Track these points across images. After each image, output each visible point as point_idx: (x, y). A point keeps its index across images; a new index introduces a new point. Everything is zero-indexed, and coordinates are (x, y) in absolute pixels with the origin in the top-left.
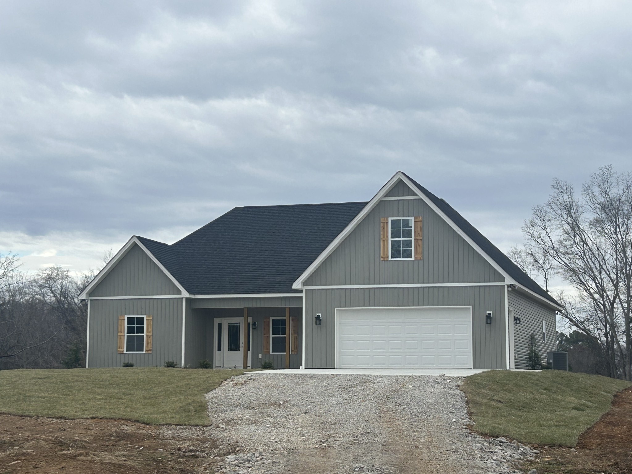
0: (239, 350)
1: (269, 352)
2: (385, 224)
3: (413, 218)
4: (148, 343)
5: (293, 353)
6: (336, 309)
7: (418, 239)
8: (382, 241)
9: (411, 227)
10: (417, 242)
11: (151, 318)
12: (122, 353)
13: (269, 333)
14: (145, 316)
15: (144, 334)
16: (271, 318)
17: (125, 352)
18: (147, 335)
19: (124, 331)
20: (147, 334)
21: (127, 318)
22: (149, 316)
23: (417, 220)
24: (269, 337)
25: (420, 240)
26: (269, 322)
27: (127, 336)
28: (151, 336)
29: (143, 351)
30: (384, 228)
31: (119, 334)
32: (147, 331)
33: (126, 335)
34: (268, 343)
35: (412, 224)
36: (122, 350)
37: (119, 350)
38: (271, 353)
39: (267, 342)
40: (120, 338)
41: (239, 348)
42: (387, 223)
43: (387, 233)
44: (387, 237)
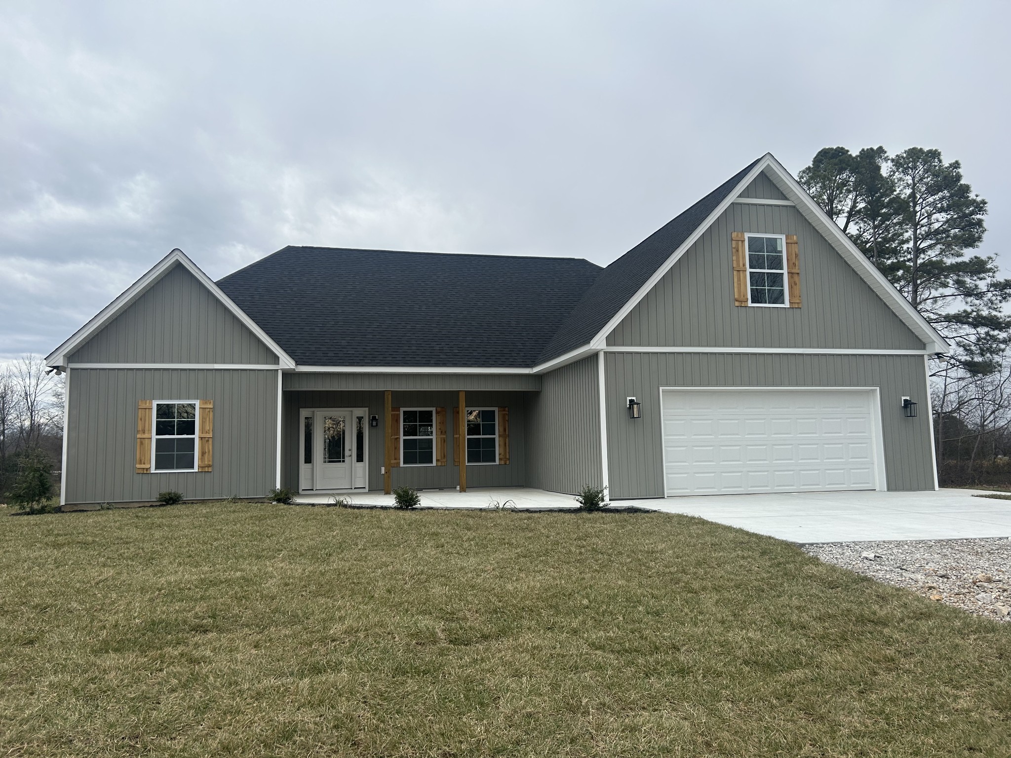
0: (343, 461)
1: (399, 463)
2: (740, 243)
3: (783, 237)
4: (203, 454)
5: (439, 464)
6: (661, 388)
7: (792, 273)
8: (735, 273)
9: (781, 252)
10: (792, 277)
11: (211, 406)
12: (146, 472)
13: (398, 433)
14: (197, 403)
15: (196, 436)
16: (402, 410)
17: (153, 471)
18: (201, 438)
19: (150, 431)
20: (203, 436)
21: (158, 405)
22: (205, 400)
23: (789, 241)
24: (398, 439)
25: (796, 275)
26: (398, 415)
27: (157, 440)
28: (211, 440)
29: (193, 467)
30: (738, 251)
31: (139, 436)
32: (202, 430)
33: (155, 437)
34: (397, 448)
35: (783, 246)
36: (147, 466)
37: (138, 466)
38: (402, 465)
39: (395, 448)
40: (142, 443)
41: (344, 458)
42: (743, 241)
43: (744, 257)
44: (744, 265)
